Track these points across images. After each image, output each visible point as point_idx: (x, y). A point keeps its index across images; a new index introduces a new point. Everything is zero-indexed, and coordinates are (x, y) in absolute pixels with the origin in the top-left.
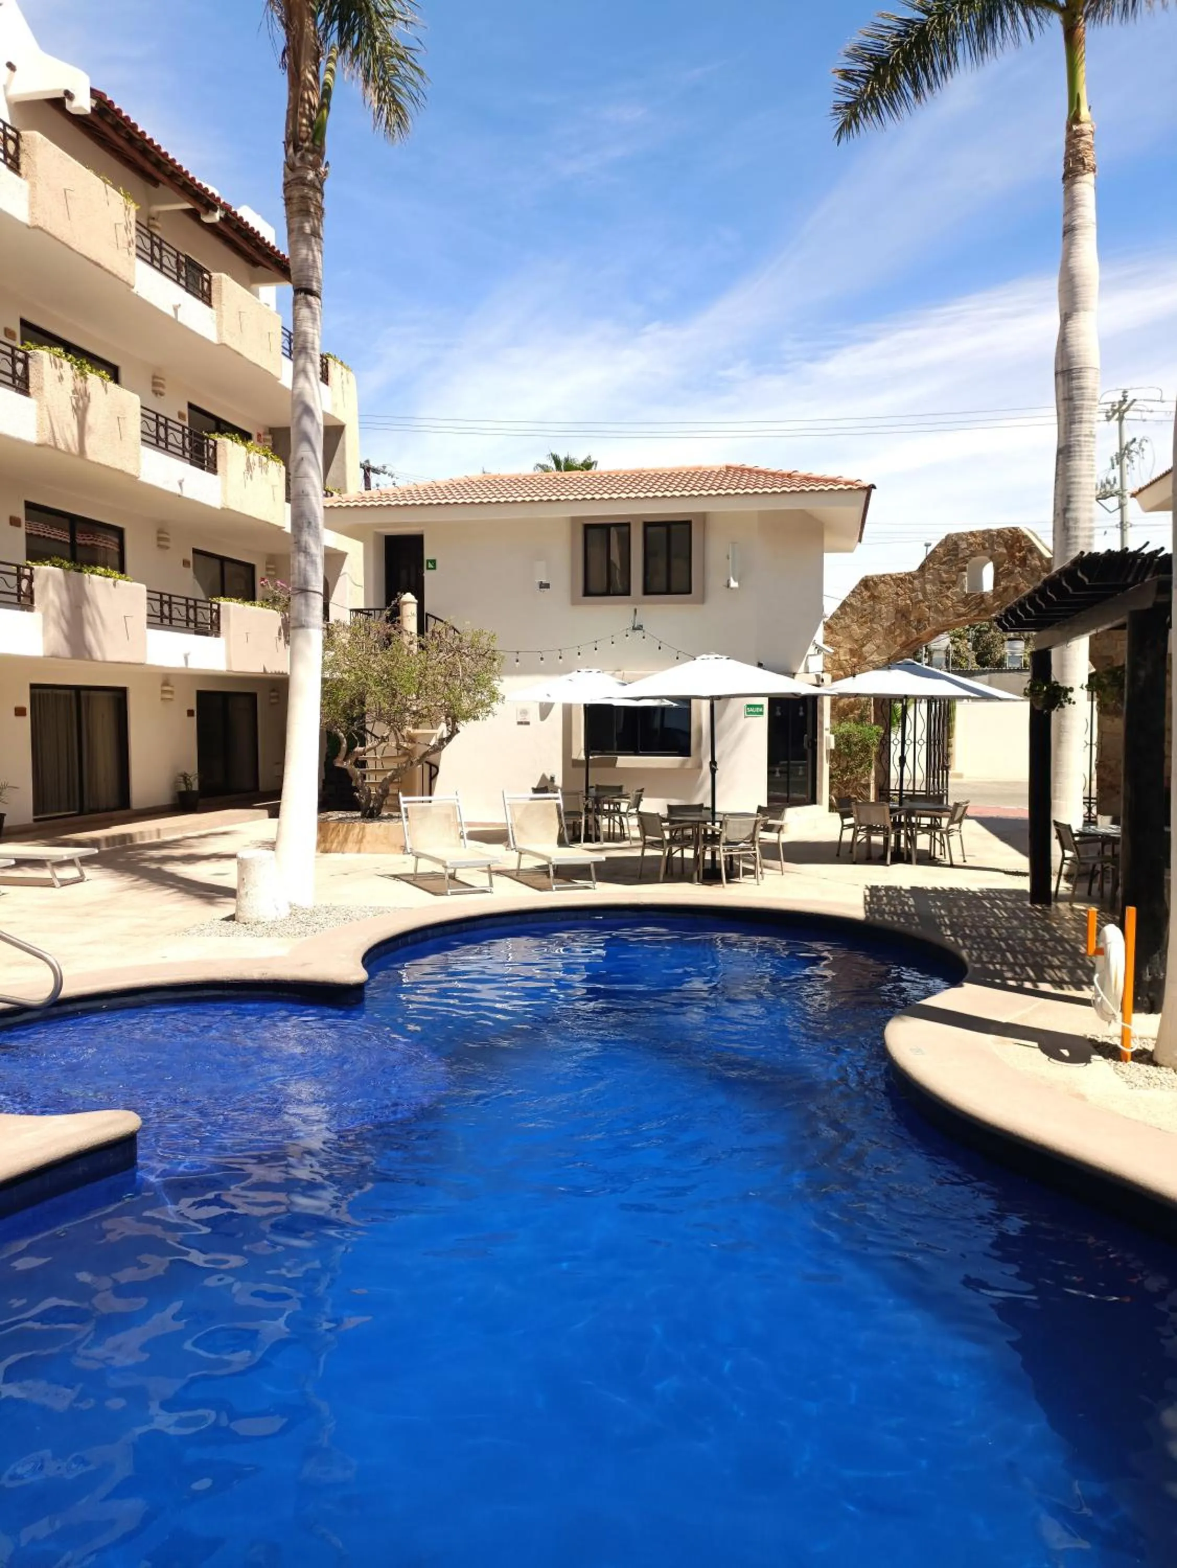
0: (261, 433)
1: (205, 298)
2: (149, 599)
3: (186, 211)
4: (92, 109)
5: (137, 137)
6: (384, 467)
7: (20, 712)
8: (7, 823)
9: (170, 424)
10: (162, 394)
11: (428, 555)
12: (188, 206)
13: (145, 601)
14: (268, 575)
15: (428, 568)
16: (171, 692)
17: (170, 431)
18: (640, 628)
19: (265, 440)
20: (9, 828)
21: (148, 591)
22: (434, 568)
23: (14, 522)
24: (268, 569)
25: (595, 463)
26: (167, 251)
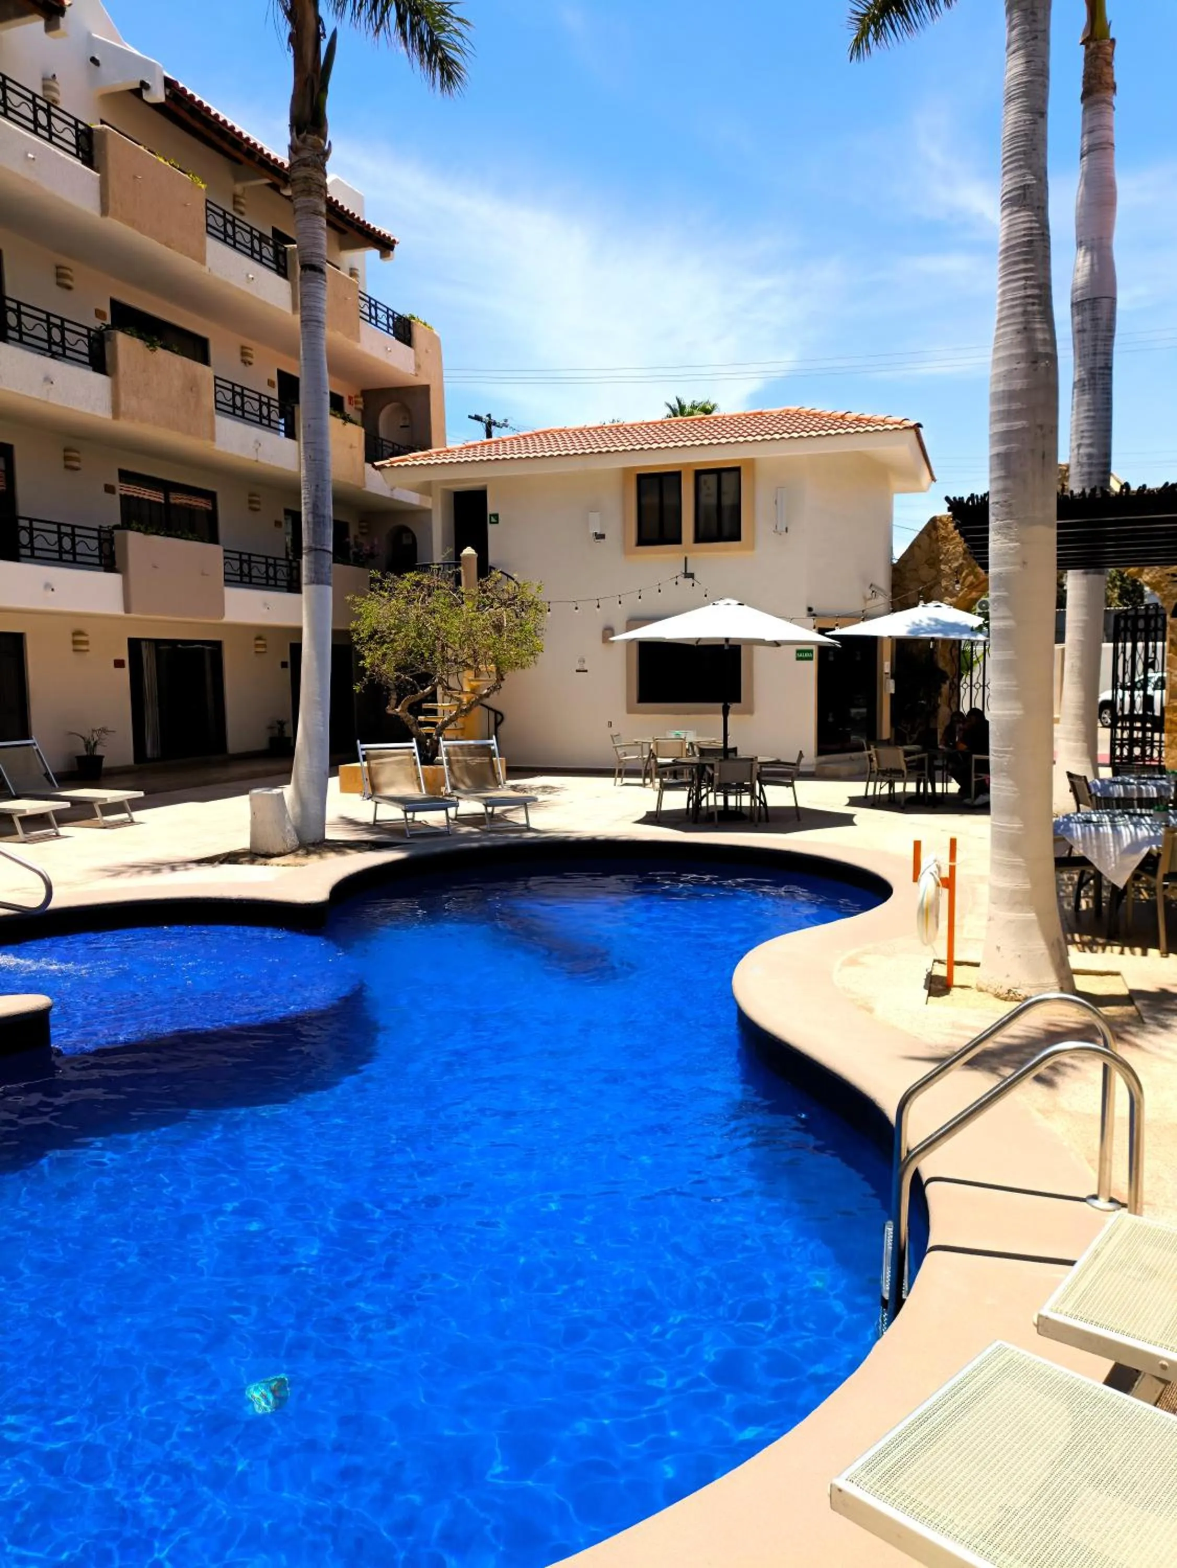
0: (353, 395)
1: (281, 270)
2: (225, 558)
3: (268, 185)
4: (166, 96)
5: (212, 119)
6: (506, 421)
7: (119, 664)
8: (106, 764)
9: (246, 392)
10: (250, 364)
11: (491, 510)
12: (268, 181)
13: (222, 561)
14: (362, 534)
15: (491, 523)
16: (265, 646)
17: (246, 399)
18: (691, 576)
19: (356, 403)
20: (106, 769)
21: (225, 551)
22: (497, 522)
23: (109, 489)
24: (361, 527)
25: (714, 407)
26: (240, 227)
